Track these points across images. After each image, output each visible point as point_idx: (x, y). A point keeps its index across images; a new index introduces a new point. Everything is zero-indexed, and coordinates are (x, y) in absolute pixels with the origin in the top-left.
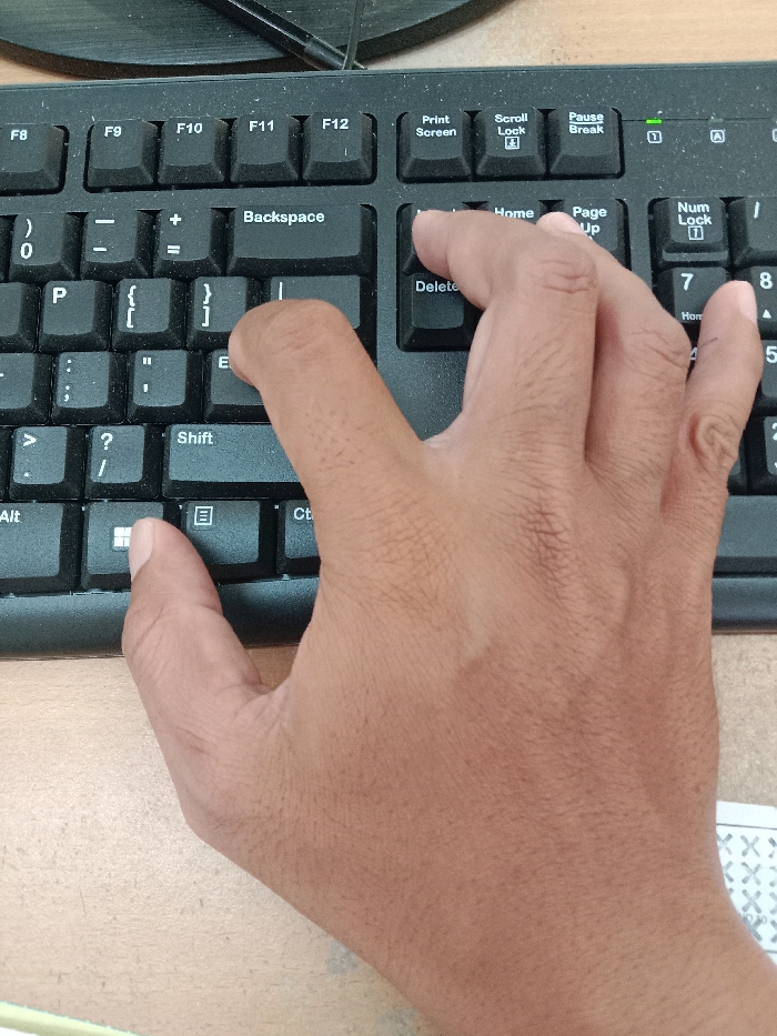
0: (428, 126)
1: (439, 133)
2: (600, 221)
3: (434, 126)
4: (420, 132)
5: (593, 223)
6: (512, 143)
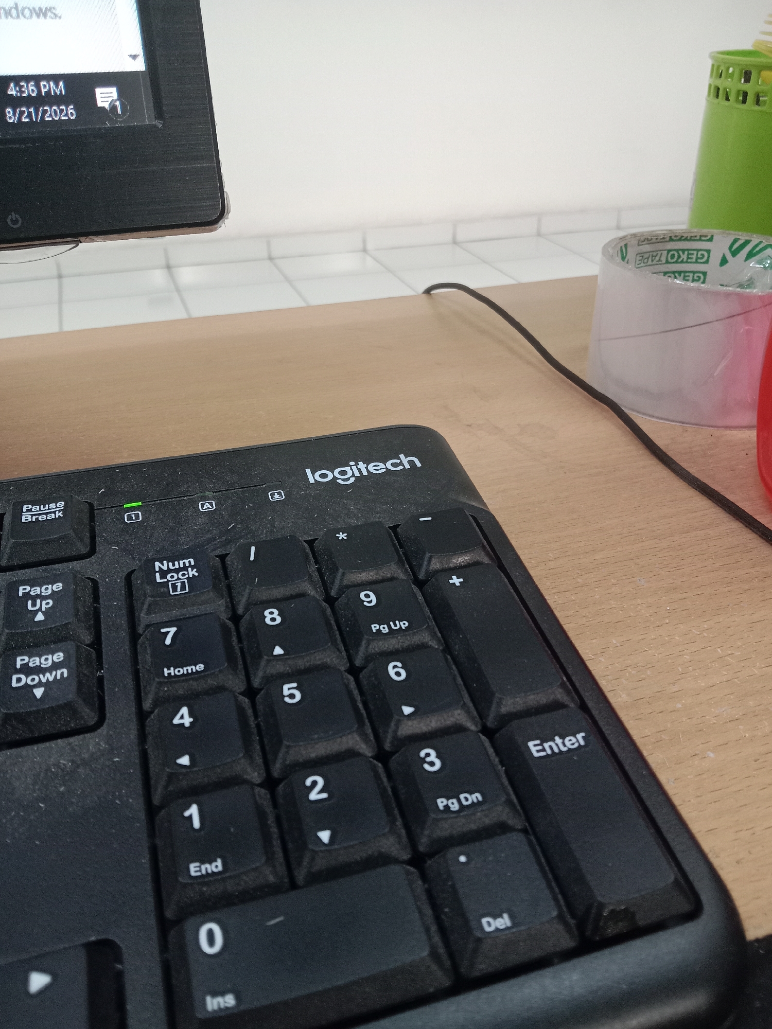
2: (55, 594)
5: (44, 598)
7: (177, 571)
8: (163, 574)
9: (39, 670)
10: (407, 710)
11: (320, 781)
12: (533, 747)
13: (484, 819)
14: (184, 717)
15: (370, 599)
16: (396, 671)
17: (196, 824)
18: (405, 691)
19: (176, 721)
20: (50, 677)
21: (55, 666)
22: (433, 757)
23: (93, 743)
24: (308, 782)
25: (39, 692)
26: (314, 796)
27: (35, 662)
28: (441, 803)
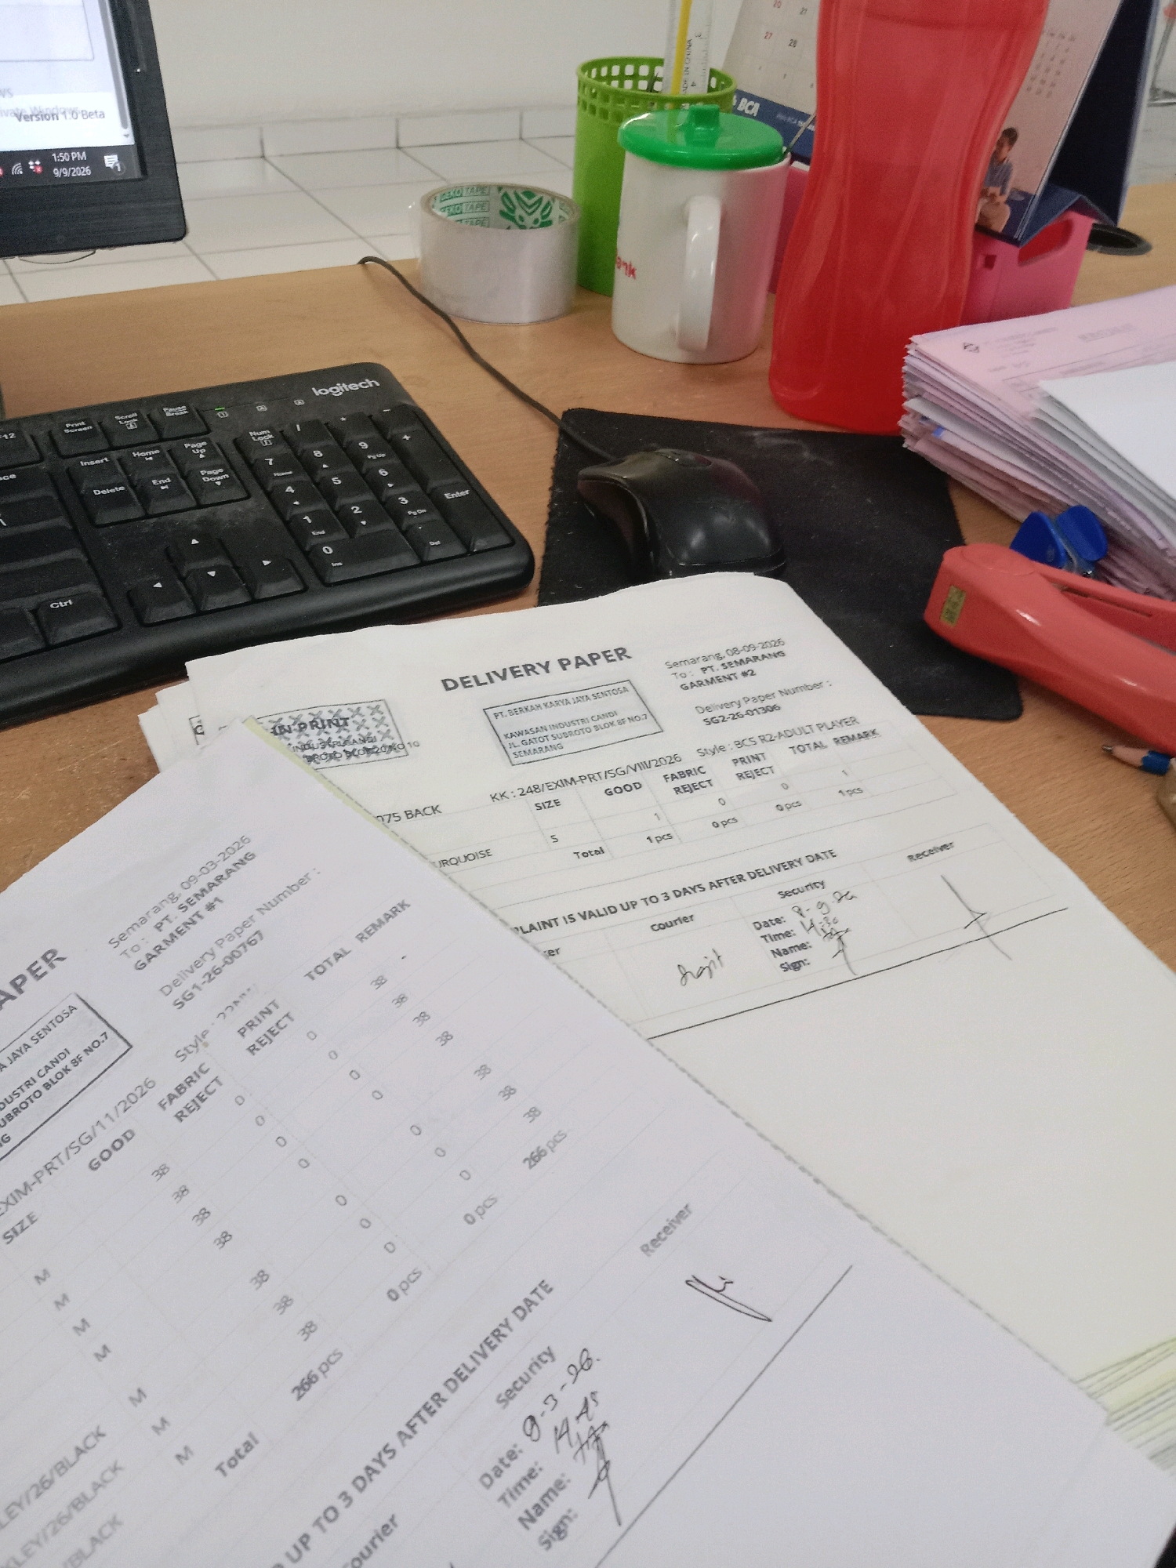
0: (70, 428)
1: (80, 430)
2: (203, 447)
3: (75, 428)
4: (67, 431)
5: (199, 449)
6: (131, 426)
7: (263, 436)
8: (257, 437)
9: (215, 476)
10: (390, 485)
11: (358, 508)
12: (447, 495)
13: (427, 518)
14: (290, 489)
15: (365, 446)
16: (383, 472)
17: (310, 521)
18: (388, 479)
19: (287, 491)
20: (219, 478)
21: (220, 474)
22: (404, 499)
23: (250, 503)
24: (352, 508)
25: (219, 483)
26: (356, 512)
27: (210, 473)
28: (410, 513)
